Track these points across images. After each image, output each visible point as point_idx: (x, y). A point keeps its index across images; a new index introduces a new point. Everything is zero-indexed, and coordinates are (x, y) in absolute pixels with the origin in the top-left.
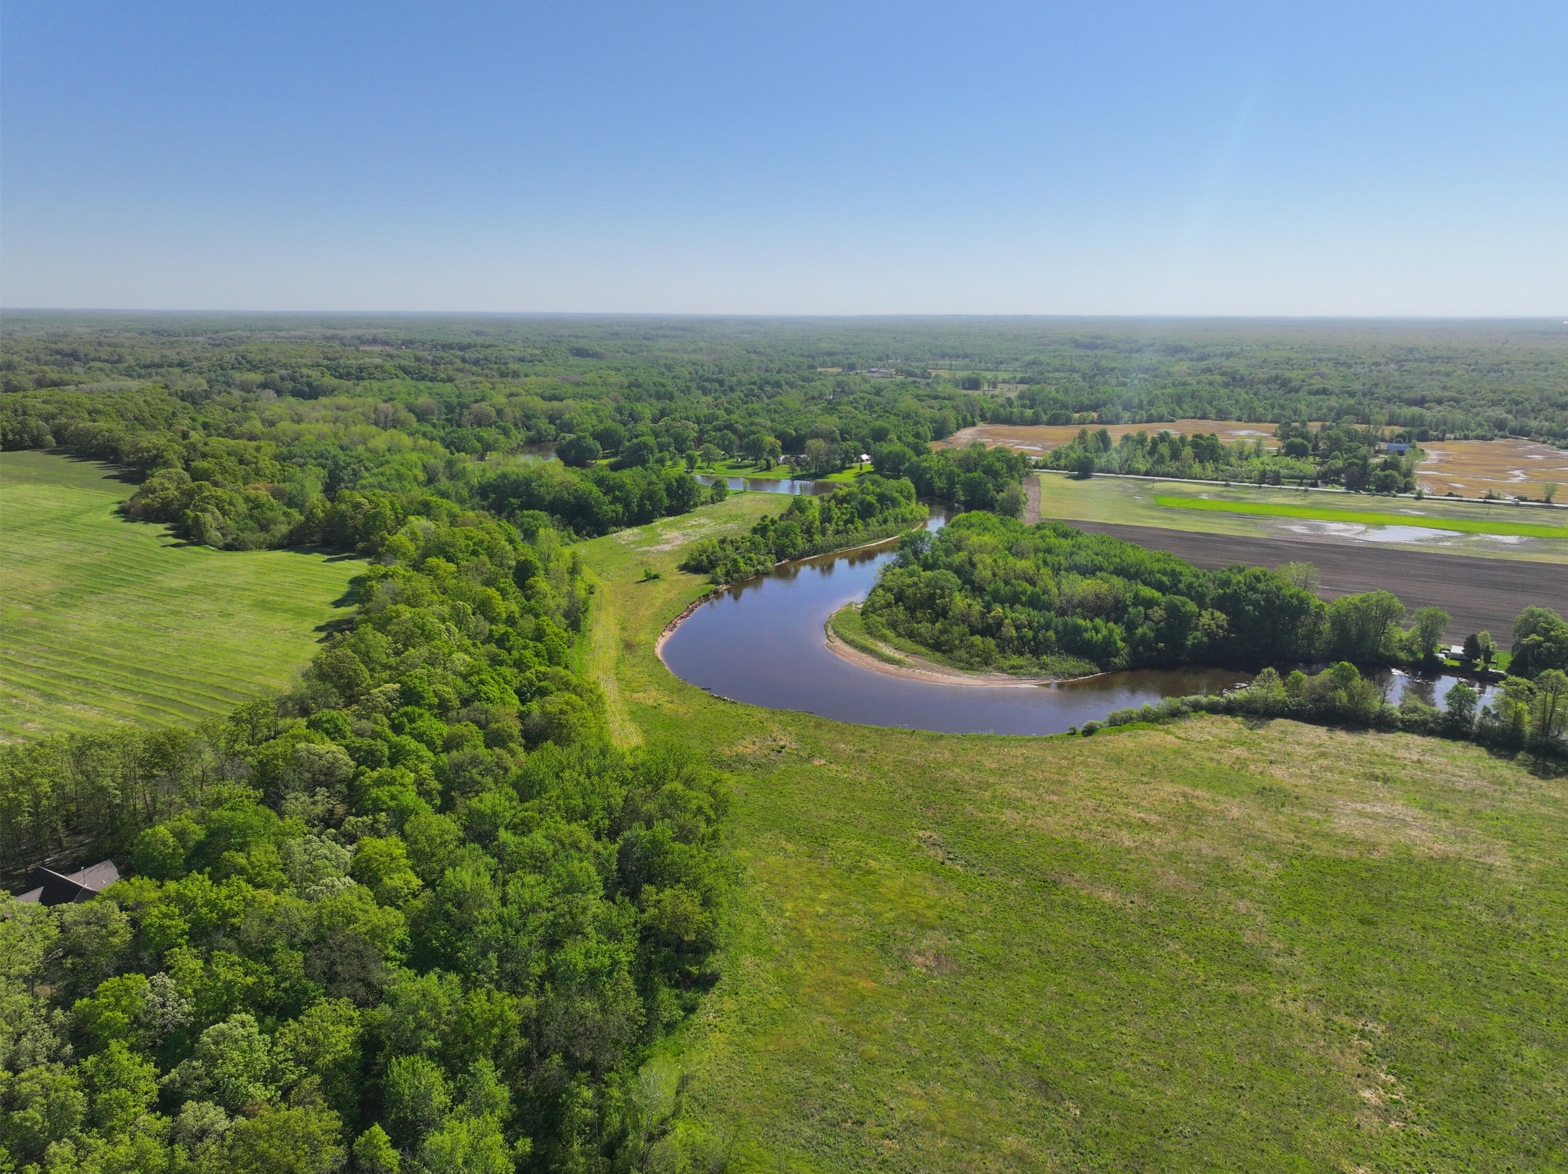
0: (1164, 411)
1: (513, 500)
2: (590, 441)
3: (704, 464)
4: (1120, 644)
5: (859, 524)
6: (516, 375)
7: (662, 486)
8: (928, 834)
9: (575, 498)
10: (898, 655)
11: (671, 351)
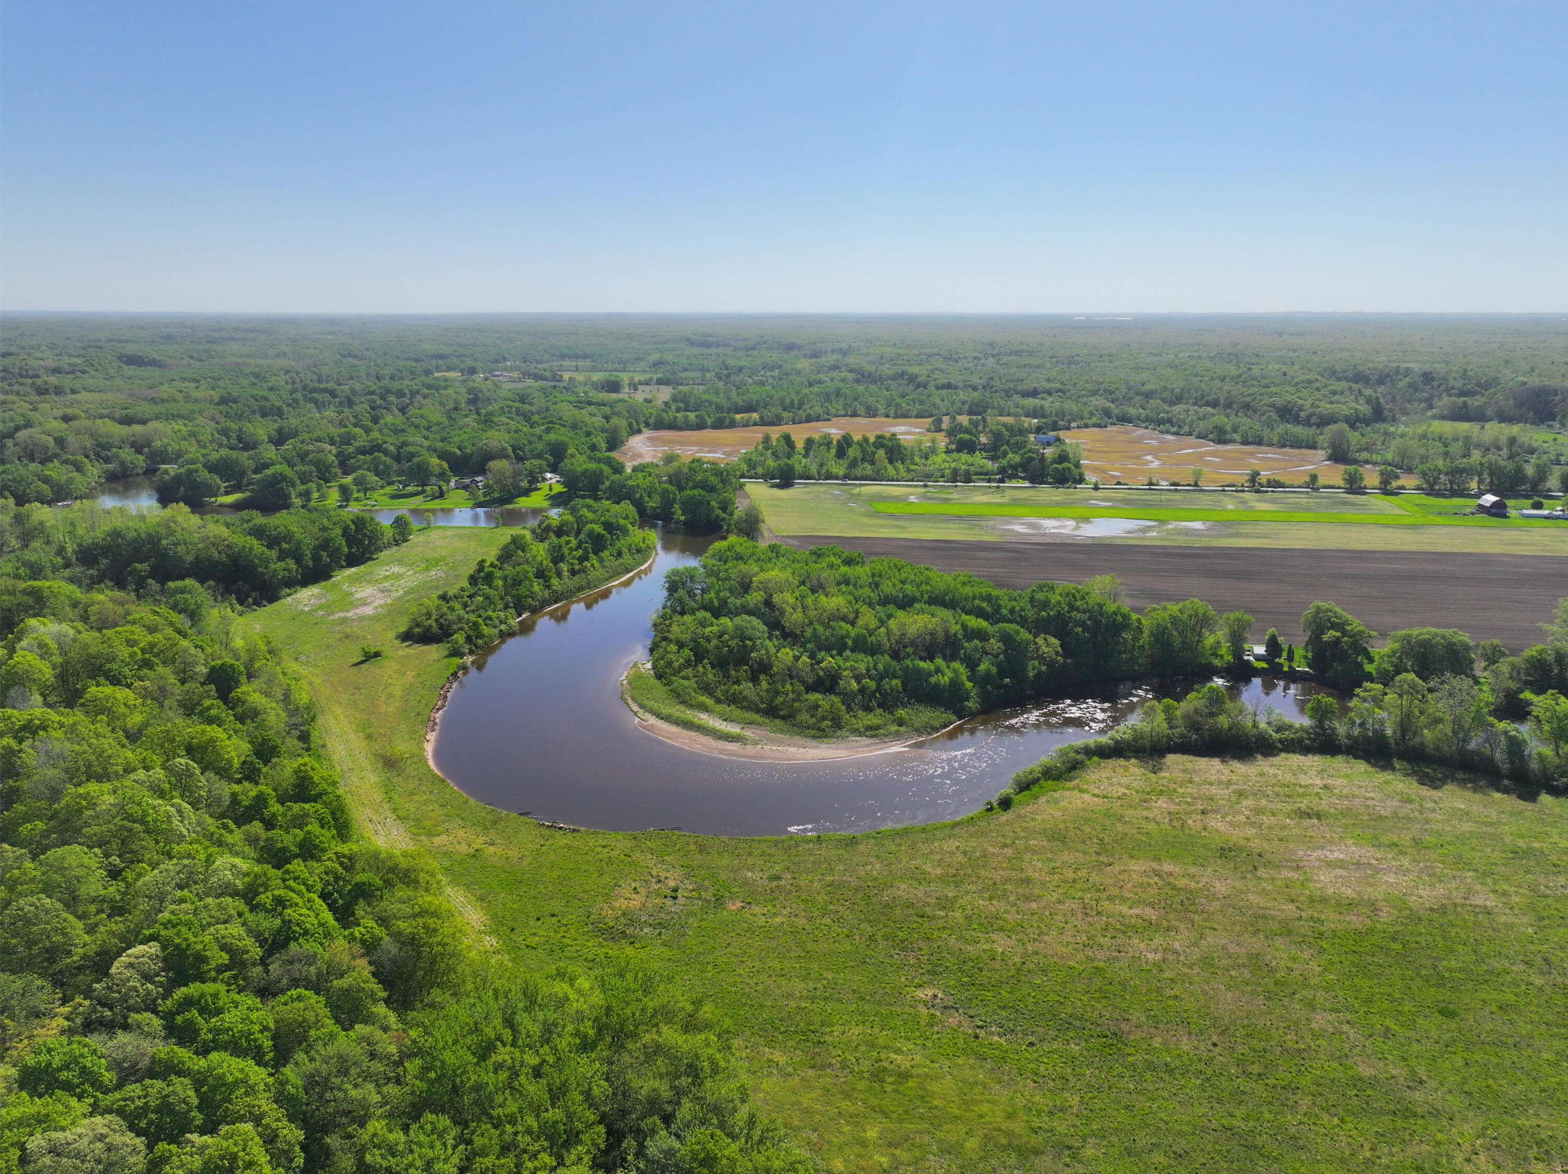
0: (818, 410)
1: (138, 566)
2: (204, 475)
3: (361, 495)
4: (969, 685)
5: (594, 559)
6: (59, 391)
7: (339, 531)
8: (930, 992)
9: (228, 556)
10: (733, 729)
11: (247, 356)
